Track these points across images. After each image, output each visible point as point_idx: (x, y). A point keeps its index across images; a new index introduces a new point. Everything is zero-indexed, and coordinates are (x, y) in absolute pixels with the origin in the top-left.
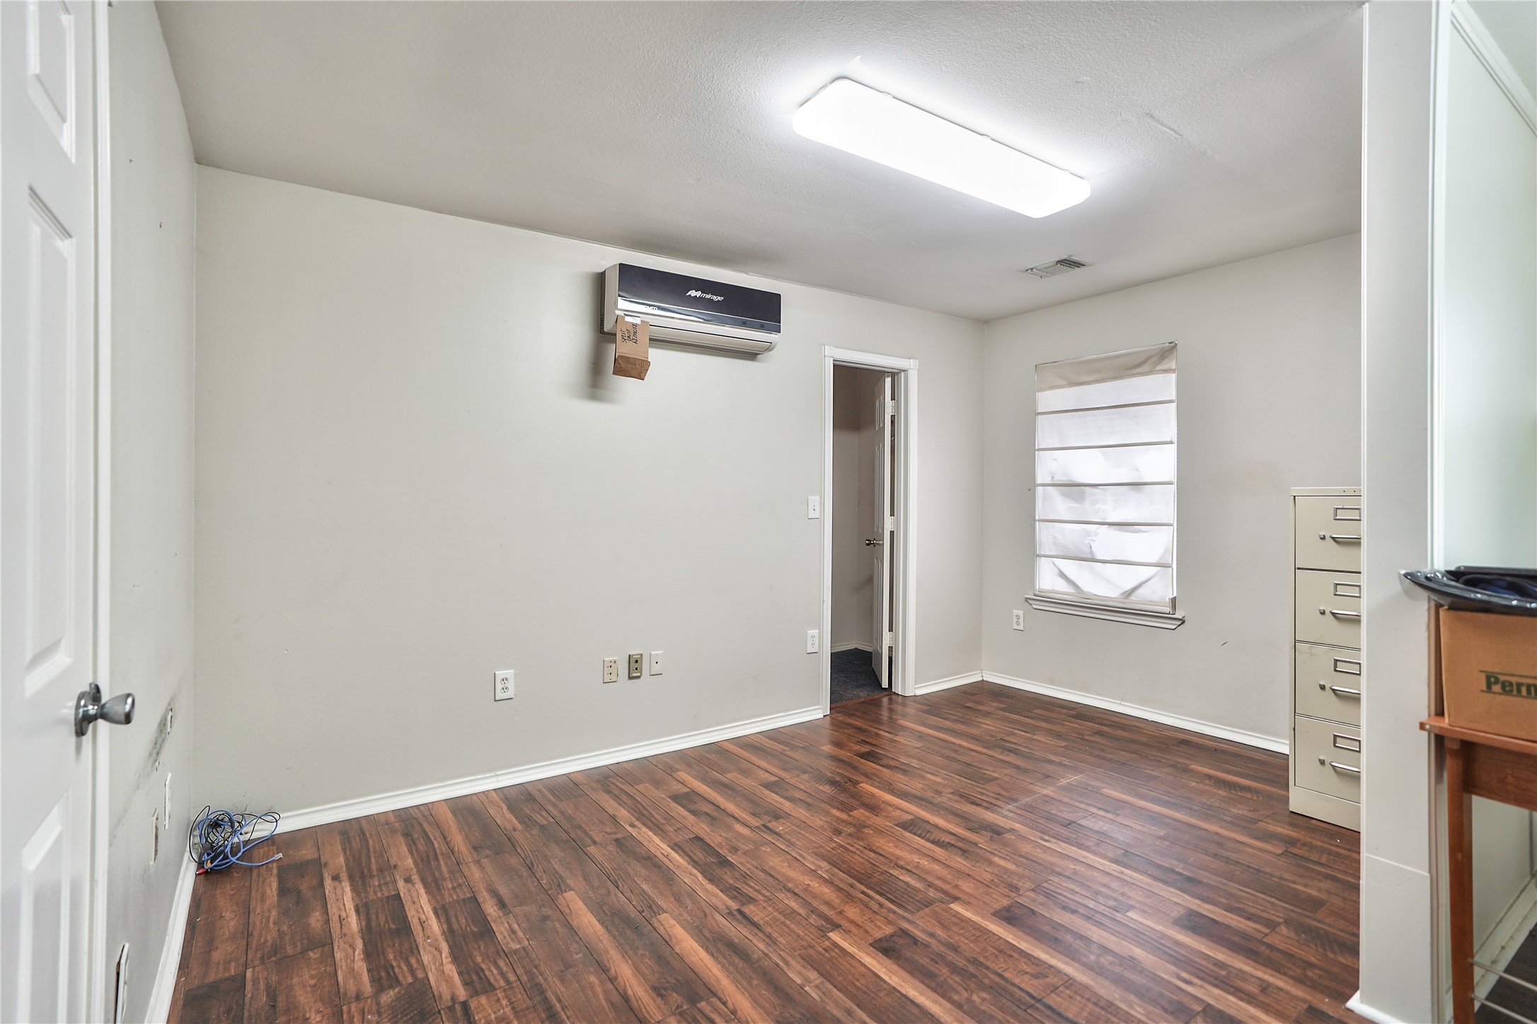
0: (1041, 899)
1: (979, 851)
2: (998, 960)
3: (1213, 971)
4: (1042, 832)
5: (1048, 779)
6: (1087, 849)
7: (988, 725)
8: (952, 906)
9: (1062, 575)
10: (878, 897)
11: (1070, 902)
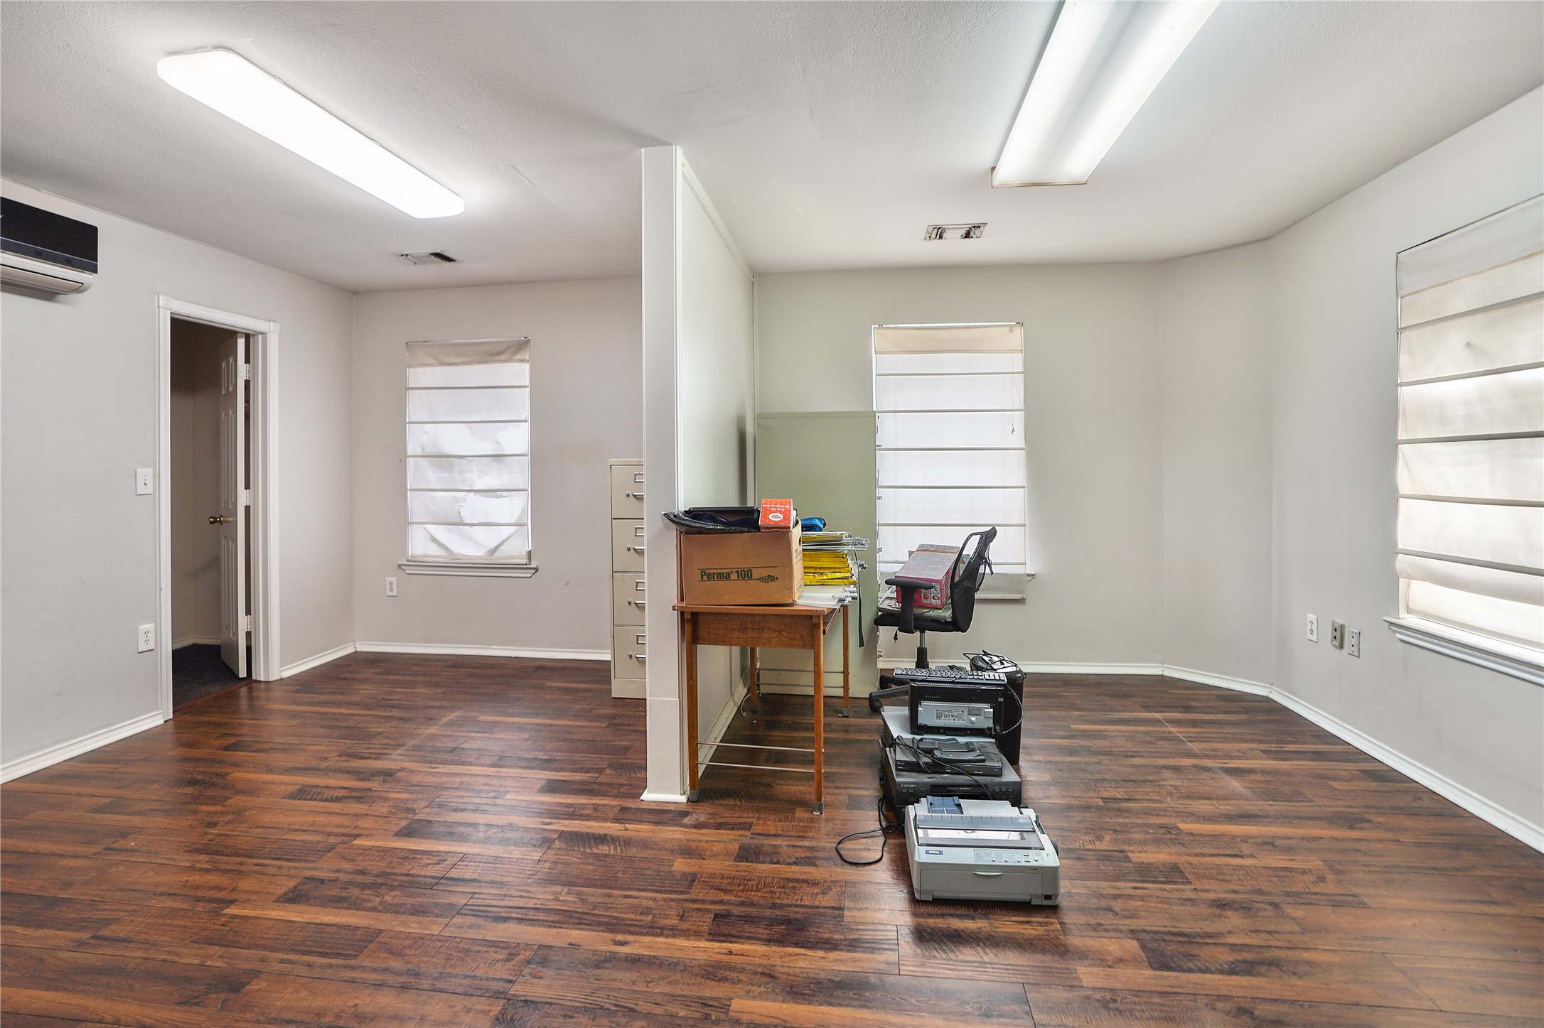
0: (436, 810)
1: (374, 794)
2: (404, 865)
3: (565, 811)
4: (430, 763)
5: (431, 722)
6: (470, 764)
7: (366, 691)
8: (355, 842)
9: (434, 540)
10: (274, 862)
11: (459, 805)
